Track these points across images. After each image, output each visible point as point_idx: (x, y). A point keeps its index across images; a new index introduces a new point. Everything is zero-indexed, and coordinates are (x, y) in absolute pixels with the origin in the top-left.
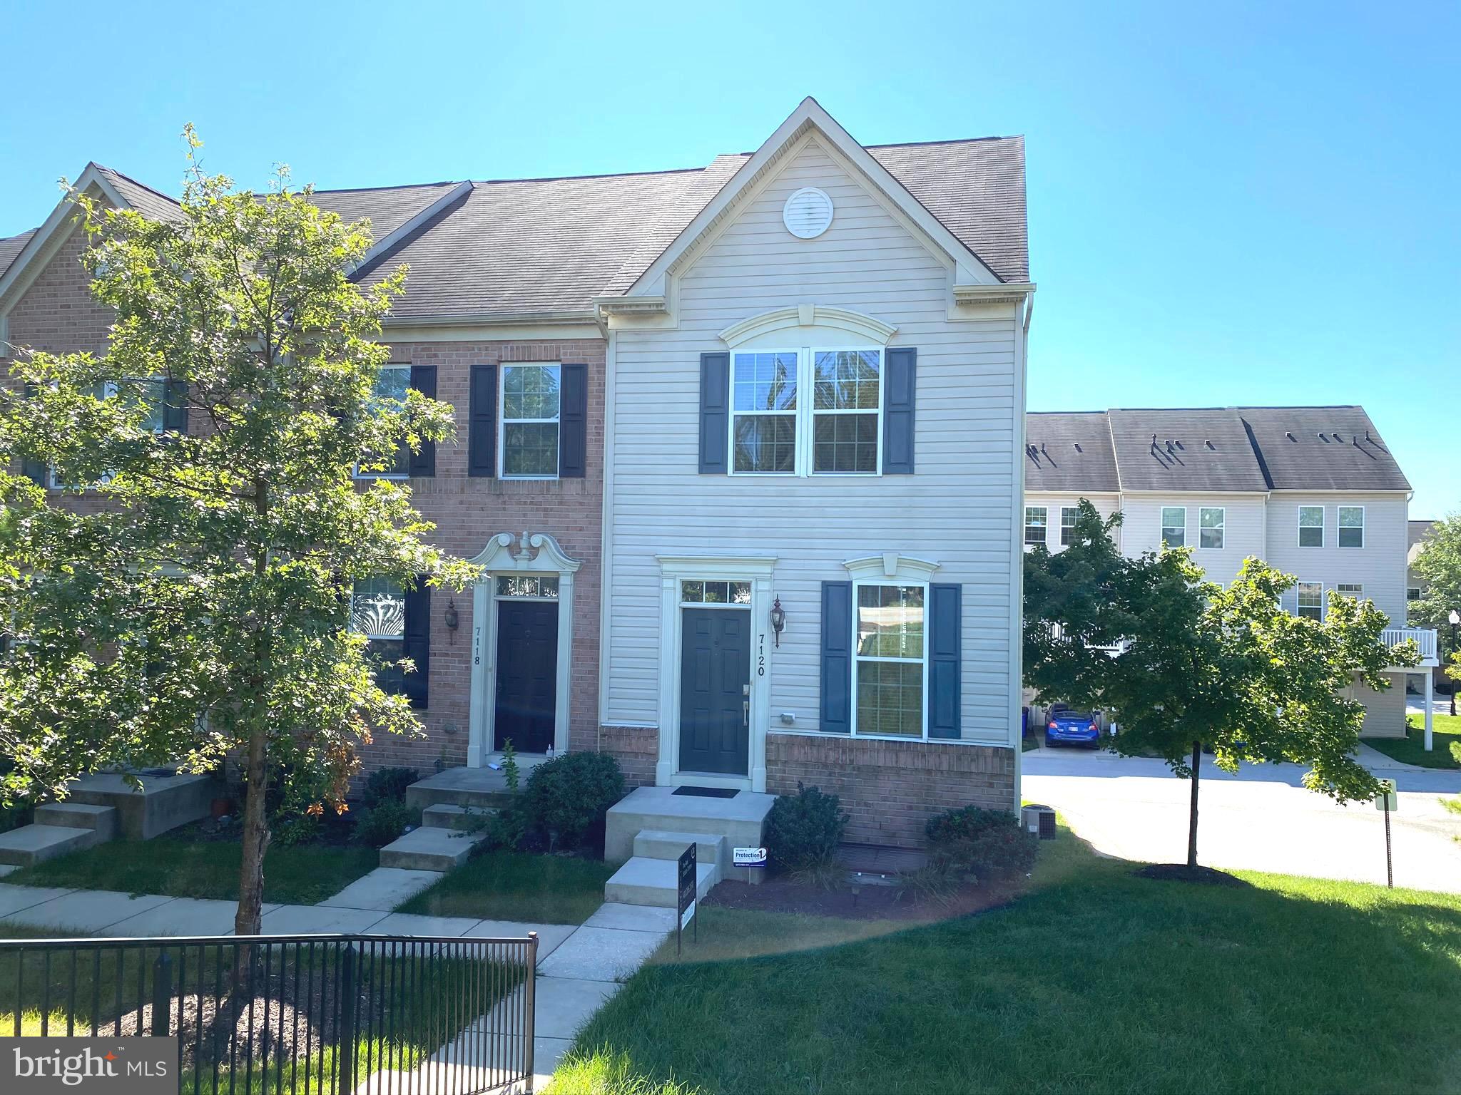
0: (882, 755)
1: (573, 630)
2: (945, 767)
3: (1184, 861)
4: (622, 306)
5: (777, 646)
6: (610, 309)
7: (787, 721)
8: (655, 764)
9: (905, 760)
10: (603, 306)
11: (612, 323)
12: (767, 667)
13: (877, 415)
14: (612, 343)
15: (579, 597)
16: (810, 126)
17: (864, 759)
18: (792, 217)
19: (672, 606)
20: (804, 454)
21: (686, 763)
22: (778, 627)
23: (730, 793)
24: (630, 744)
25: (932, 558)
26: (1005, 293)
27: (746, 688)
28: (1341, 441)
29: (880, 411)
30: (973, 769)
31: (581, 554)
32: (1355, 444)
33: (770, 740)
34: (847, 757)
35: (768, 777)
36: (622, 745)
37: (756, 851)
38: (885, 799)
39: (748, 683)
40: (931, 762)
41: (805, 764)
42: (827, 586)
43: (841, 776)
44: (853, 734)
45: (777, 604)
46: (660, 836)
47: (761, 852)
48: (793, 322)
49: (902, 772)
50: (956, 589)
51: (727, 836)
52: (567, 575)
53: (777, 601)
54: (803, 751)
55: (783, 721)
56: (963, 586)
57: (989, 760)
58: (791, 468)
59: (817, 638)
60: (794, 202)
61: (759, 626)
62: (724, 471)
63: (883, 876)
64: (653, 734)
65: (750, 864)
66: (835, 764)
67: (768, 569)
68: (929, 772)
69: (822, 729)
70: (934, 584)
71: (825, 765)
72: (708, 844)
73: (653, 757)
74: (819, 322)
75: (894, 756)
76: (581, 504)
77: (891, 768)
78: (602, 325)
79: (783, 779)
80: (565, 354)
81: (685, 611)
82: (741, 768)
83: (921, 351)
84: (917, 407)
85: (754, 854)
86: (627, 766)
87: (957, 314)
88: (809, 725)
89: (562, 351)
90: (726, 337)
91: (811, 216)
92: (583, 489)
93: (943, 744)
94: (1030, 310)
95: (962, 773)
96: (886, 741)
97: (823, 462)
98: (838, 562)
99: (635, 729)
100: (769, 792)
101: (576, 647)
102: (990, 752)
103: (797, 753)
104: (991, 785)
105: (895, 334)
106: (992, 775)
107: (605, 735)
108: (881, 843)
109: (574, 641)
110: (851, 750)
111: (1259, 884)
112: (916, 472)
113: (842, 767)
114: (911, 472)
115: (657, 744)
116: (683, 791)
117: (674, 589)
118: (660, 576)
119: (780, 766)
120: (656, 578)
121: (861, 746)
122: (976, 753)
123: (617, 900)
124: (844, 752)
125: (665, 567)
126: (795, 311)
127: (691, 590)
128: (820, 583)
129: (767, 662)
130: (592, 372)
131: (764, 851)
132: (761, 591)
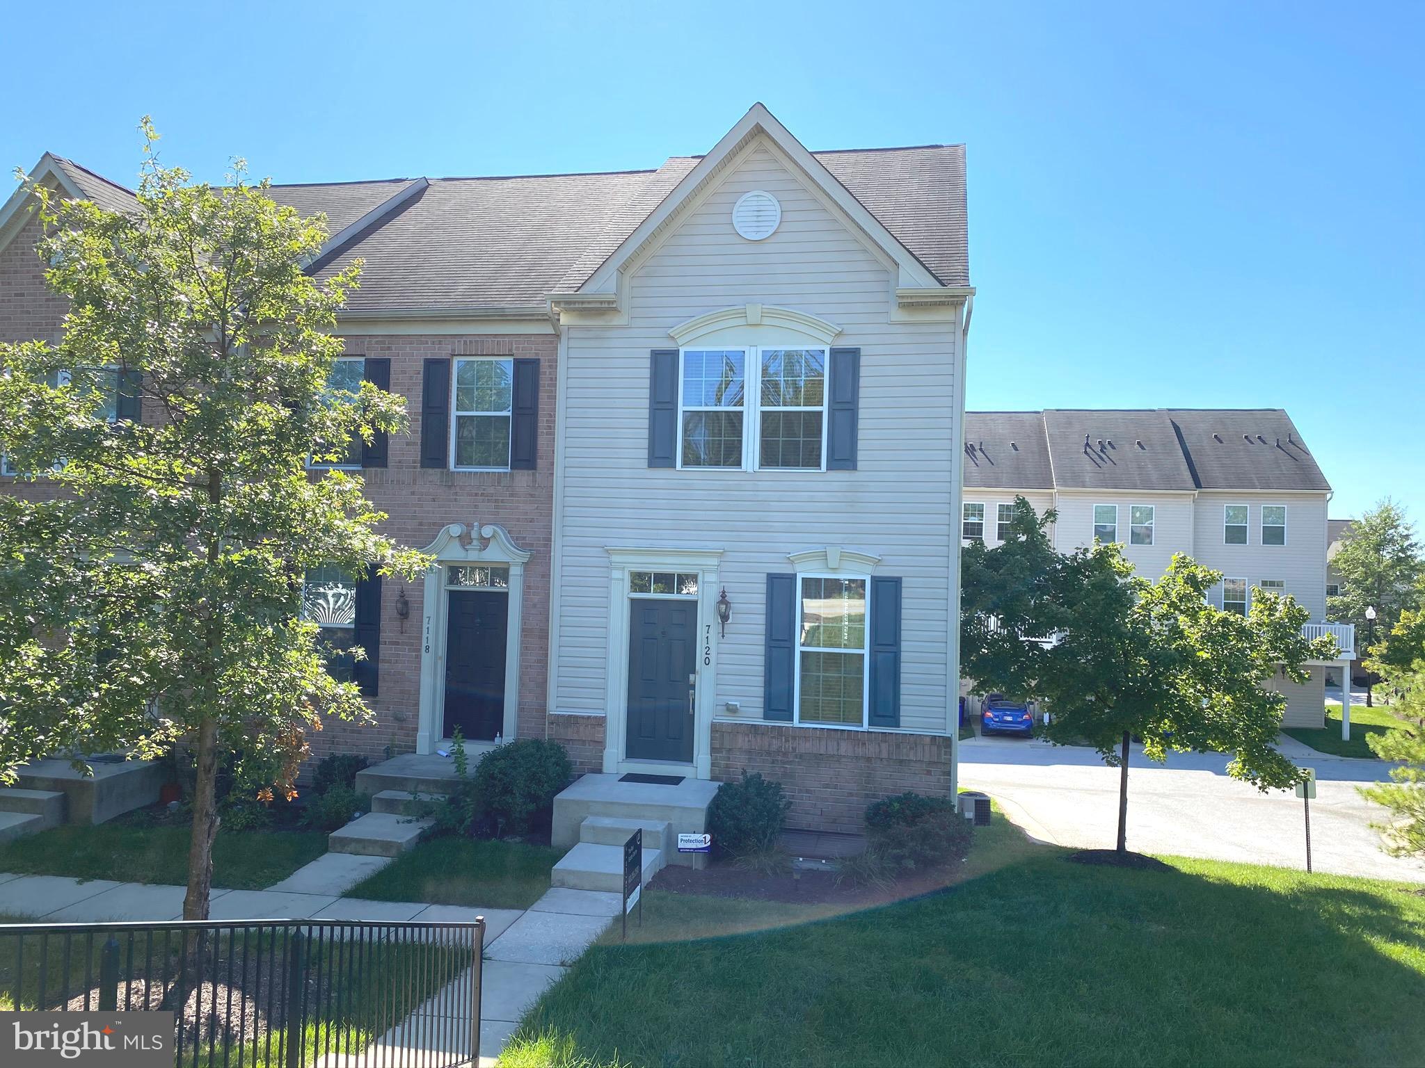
0: (823, 743)
1: (523, 620)
2: (884, 755)
3: (1115, 848)
4: (575, 303)
5: (723, 636)
6: (562, 305)
7: (732, 710)
8: (602, 751)
9: (845, 748)
10: (555, 302)
11: (564, 319)
12: (713, 657)
13: (821, 412)
14: (564, 339)
15: (529, 587)
16: (759, 131)
17: (805, 747)
18: (740, 219)
19: (621, 596)
20: (751, 450)
21: (633, 751)
22: (724, 618)
23: (676, 780)
24: (578, 732)
25: (872, 552)
26: (946, 297)
27: (692, 677)
28: (1265, 443)
29: (824, 409)
30: (912, 757)
31: (532, 545)
32: (1278, 446)
33: (715, 729)
34: (790, 745)
35: (713, 765)
36: (570, 733)
37: (699, 837)
38: (827, 786)
39: (694, 672)
40: (871, 750)
41: (749, 752)
42: (773, 579)
43: (784, 763)
44: (796, 722)
45: (723, 595)
46: (607, 822)
47: (705, 838)
48: (742, 321)
49: (843, 760)
50: (896, 582)
51: (671, 822)
52: (516, 565)
53: (724, 592)
54: (747, 739)
55: (728, 710)
56: (904, 579)
57: (927, 748)
58: (738, 463)
59: (762, 629)
60: (744, 204)
61: (706, 617)
62: (672, 465)
63: (824, 861)
64: (600, 722)
65: (694, 849)
66: (778, 752)
67: (715, 561)
68: (869, 759)
69: (766, 717)
70: (875, 577)
71: (769, 753)
72: (653, 830)
73: (600, 744)
74: (766, 321)
75: (835, 743)
76: (532, 496)
77: (833, 756)
78: (553, 320)
79: (727, 766)
80: (517, 348)
81: (633, 602)
82: (685, 754)
83: (864, 351)
84: (860, 405)
85: (700, 840)
86: (575, 754)
87: (898, 315)
88: (753, 713)
89: (514, 346)
90: (676, 335)
91: (760, 219)
92: (534, 481)
93: (882, 733)
94: (969, 313)
95: (901, 762)
96: (828, 729)
97: (769, 457)
98: (784, 555)
99: (583, 717)
100: (713, 779)
101: (525, 636)
102: (928, 740)
103: (742, 742)
104: (929, 773)
105: (840, 334)
106: (931, 763)
107: (552, 723)
108: (822, 829)
109: (523, 630)
110: (794, 738)
111: (1185, 869)
112: (859, 467)
113: (785, 754)
114: (855, 468)
115: (605, 732)
116: (631, 778)
117: (623, 580)
118: (609, 567)
119: (724, 754)
120: (606, 569)
121: (803, 734)
122: (915, 740)
123: (563, 885)
124: (787, 741)
125: (615, 558)
126: (744, 311)
127: (640, 581)
128: (765, 575)
129: (713, 652)
130: (544, 365)
131: (708, 837)
132: (707, 582)
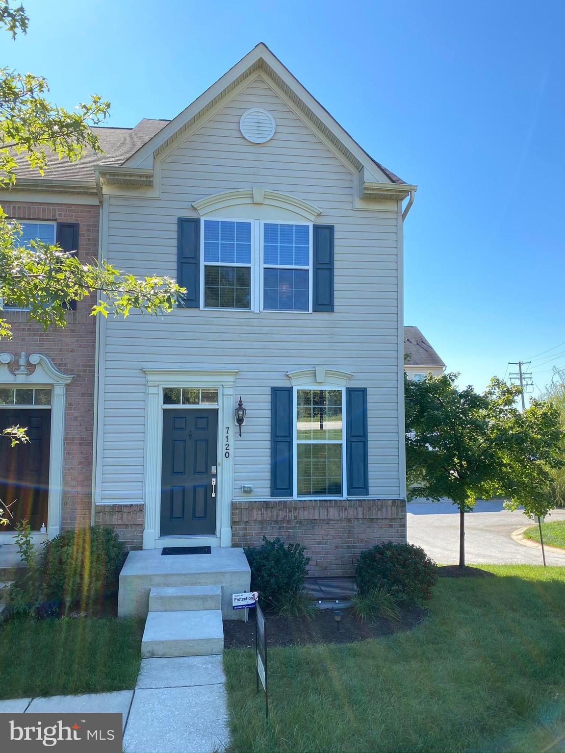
0: (317, 511)
1: (65, 431)
2: (360, 516)
4: (118, 175)
5: (240, 435)
6: (108, 176)
7: (248, 491)
8: (142, 532)
9: (333, 513)
10: (102, 174)
11: (105, 190)
12: (231, 452)
13: (308, 270)
14: (105, 205)
15: (71, 404)
16: (261, 65)
17: (303, 515)
18: (245, 127)
19: (156, 408)
20: (257, 296)
21: (165, 531)
22: (240, 421)
23: (206, 550)
24: (121, 518)
25: (347, 370)
26: (396, 191)
27: (213, 468)
28: (411, 343)
29: (310, 267)
30: (379, 516)
31: (72, 370)
32: (417, 344)
33: (234, 506)
34: (292, 515)
35: (233, 535)
36: (115, 520)
37: (250, 595)
38: (320, 543)
39: (215, 463)
40: (351, 513)
41: (261, 523)
42: (275, 391)
43: (289, 528)
44: (295, 497)
45: (240, 404)
46: (170, 591)
47: (254, 595)
48: (249, 201)
49: (331, 522)
50: (363, 391)
51: (224, 585)
52: (60, 387)
54: (260, 513)
55: (245, 492)
56: (368, 389)
57: (389, 509)
58: (247, 305)
59: (268, 429)
60: (249, 117)
61: (225, 421)
62: (197, 306)
63: (337, 602)
64: (141, 508)
65: (246, 605)
66: (283, 520)
67: (231, 379)
68: (349, 520)
69: (272, 495)
70: (348, 388)
71: (276, 522)
73: (141, 526)
74: (267, 202)
75: (325, 510)
76: (73, 331)
77: (323, 520)
79: (245, 535)
80: (60, 215)
81: (165, 411)
82: (210, 529)
83: (337, 228)
84: (335, 266)
87: (359, 204)
88: (262, 492)
89: (57, 213)
90: (199, 207)
91: (259, 128)
92: (75, 319)
93: (359, 500)
95: (372, 520)
96: (320, 500)
97: (271, 301)
98: (285, 373)
99: (126, 506)
100: (234, 545)
101: (67, 444)
102: (390, 503)
103: (256, 515)
104: (391, 526)
105: (319, 215)
106: (392, 519)
107: (99, 513)
108: (317, 575)
109: (65, 439)
110: (295, 509)
112: (335, 310)
113: (289, 522)
114: (333, 311)
115: (144, 517)
116: (167, 551)
117: (158, 394)
118: (146, 385)
119: (242, 526)
120: (143, 387)
122: (379, 504)
123: (153, 655)
124: (290, 511)
125: (151, 378)
126: (251, 192)
128: (270, 389)
129: (231, 447)
130: (83, 229)
131: (256, 594)
132: (226, 395)
